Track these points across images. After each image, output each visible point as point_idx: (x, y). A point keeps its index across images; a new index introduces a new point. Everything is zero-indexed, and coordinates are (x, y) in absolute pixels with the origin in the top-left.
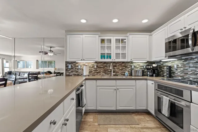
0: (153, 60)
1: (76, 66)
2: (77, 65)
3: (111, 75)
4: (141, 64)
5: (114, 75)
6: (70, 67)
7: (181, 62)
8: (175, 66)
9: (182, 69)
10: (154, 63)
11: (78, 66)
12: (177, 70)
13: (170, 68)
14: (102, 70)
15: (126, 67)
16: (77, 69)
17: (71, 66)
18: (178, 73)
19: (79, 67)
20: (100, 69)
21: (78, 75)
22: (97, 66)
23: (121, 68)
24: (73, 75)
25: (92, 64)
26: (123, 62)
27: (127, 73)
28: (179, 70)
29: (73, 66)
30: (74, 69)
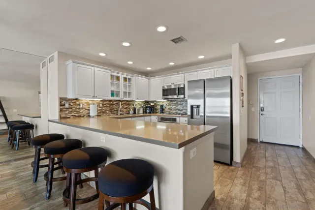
0: (151, 100)
1: (75, 105)
2: (78, 103)
3: (118, 114)
4: (141, 103)
5: (121, 114)
6: (67, 105)
7: (168, 102)
8: (165, 105)
9: (169, 107)
10: (152, 102)
11: (79, 105)
12: (166, 107)
13: (162, 106)
14: (108, 109)
15: (130, 105)
16: (79, 108)
17: (70, 105)
18: (166, 110)
19: (81, 106)
20: (106, 108)
21: (80, 116)
22: (103, 105)
23: (125, 107)
24: (72, 117)
25: (97, 102)
26: (127, 101)
27: (131, 112)
28: (167, 108)
29: (72, 104)
30: (74, 108)
